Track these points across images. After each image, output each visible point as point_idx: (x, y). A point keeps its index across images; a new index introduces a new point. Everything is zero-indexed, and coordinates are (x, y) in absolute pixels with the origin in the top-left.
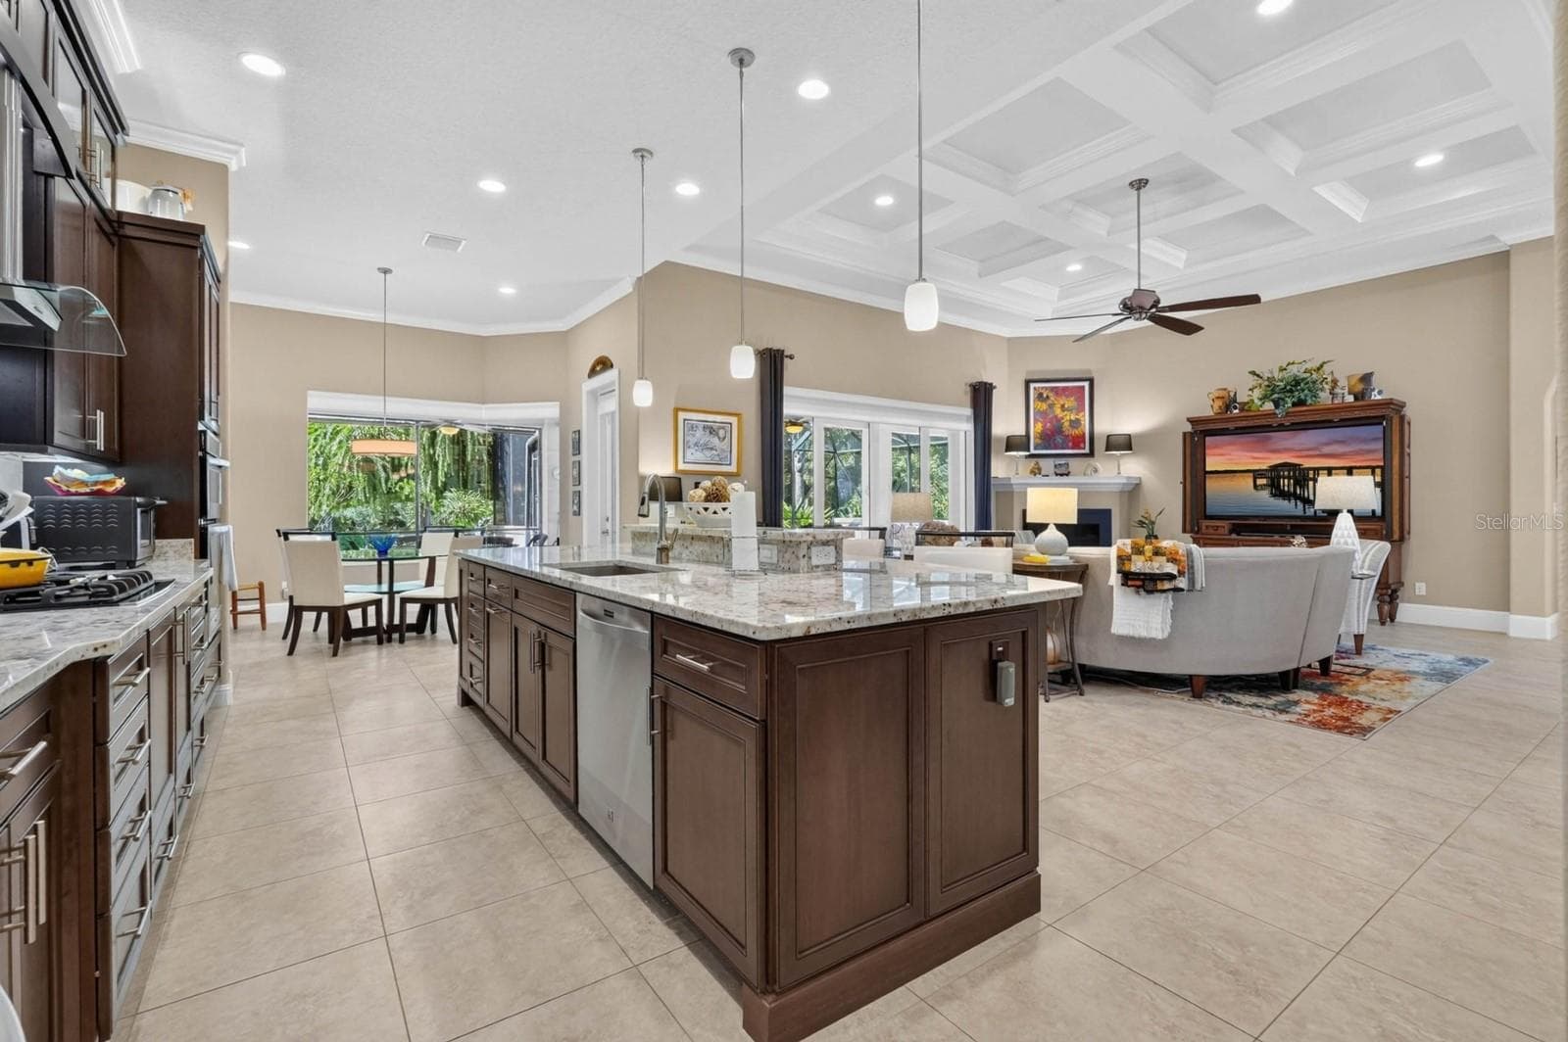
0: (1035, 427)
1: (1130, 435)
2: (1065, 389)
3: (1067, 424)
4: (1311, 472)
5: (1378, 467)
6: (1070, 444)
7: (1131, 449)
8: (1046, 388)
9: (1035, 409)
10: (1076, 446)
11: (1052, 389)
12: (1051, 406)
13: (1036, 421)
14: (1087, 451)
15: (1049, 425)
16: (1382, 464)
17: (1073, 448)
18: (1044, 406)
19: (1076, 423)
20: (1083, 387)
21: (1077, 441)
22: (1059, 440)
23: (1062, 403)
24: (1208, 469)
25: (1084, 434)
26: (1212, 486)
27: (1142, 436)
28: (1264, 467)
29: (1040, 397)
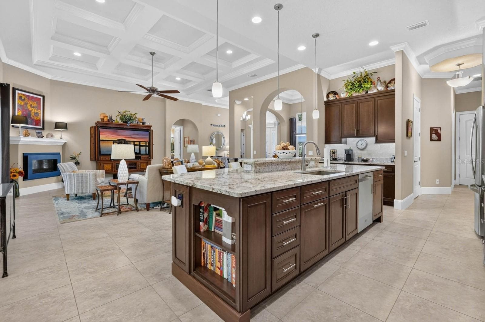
0: (18, 112)
1: (66, 123)
2: (33, 97)
3: (33, 114)
4: (129, 142)
5: (147, 142)
6: (34, 123)
7: (67, 129)
8: (24, 95)
9: (18, 104)
10: (37, 124)
11: (27, 96)
12: (26, 104)
13: (18, 110)
14: (41, 127)
15: (25, 112)
16: (148, 141)
17: (35, 125)
18: (23, 103)
19: (37, 114)
20: (40, 99)
21: (37, 122)
22: (29, 120)
23: (31, 103)
24: (101, 139)
25: (40, 119)
26: (102, 145)
27: (73, 124)
28: (116, 140)
29: (20, 98)
